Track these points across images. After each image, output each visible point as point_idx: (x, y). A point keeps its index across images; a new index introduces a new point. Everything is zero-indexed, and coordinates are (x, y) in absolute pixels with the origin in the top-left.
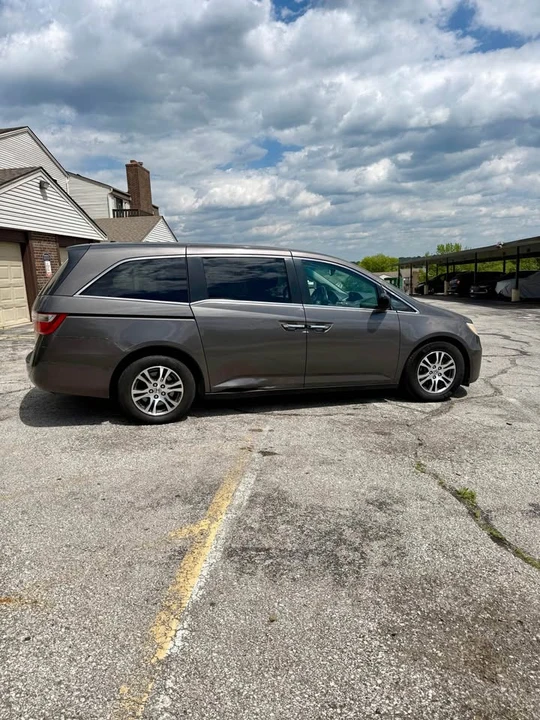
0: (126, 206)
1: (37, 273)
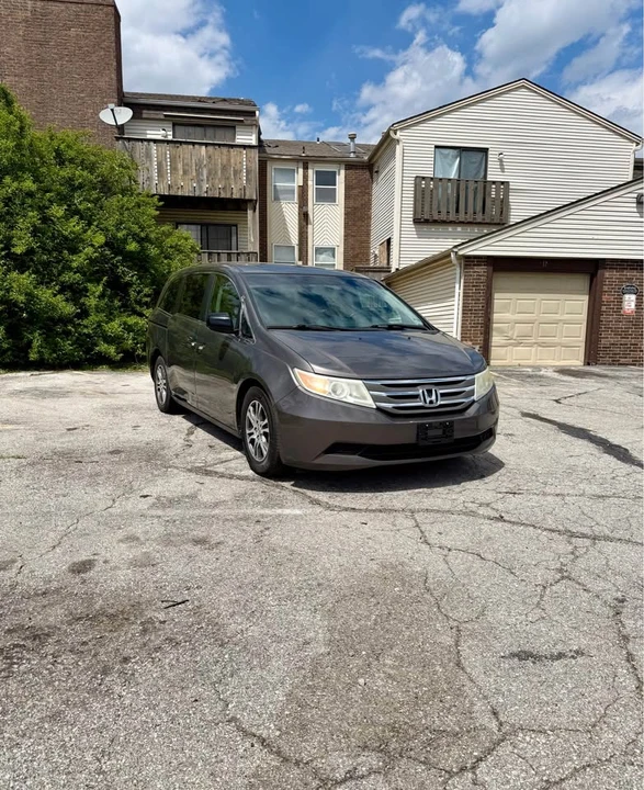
1: (604, 308)
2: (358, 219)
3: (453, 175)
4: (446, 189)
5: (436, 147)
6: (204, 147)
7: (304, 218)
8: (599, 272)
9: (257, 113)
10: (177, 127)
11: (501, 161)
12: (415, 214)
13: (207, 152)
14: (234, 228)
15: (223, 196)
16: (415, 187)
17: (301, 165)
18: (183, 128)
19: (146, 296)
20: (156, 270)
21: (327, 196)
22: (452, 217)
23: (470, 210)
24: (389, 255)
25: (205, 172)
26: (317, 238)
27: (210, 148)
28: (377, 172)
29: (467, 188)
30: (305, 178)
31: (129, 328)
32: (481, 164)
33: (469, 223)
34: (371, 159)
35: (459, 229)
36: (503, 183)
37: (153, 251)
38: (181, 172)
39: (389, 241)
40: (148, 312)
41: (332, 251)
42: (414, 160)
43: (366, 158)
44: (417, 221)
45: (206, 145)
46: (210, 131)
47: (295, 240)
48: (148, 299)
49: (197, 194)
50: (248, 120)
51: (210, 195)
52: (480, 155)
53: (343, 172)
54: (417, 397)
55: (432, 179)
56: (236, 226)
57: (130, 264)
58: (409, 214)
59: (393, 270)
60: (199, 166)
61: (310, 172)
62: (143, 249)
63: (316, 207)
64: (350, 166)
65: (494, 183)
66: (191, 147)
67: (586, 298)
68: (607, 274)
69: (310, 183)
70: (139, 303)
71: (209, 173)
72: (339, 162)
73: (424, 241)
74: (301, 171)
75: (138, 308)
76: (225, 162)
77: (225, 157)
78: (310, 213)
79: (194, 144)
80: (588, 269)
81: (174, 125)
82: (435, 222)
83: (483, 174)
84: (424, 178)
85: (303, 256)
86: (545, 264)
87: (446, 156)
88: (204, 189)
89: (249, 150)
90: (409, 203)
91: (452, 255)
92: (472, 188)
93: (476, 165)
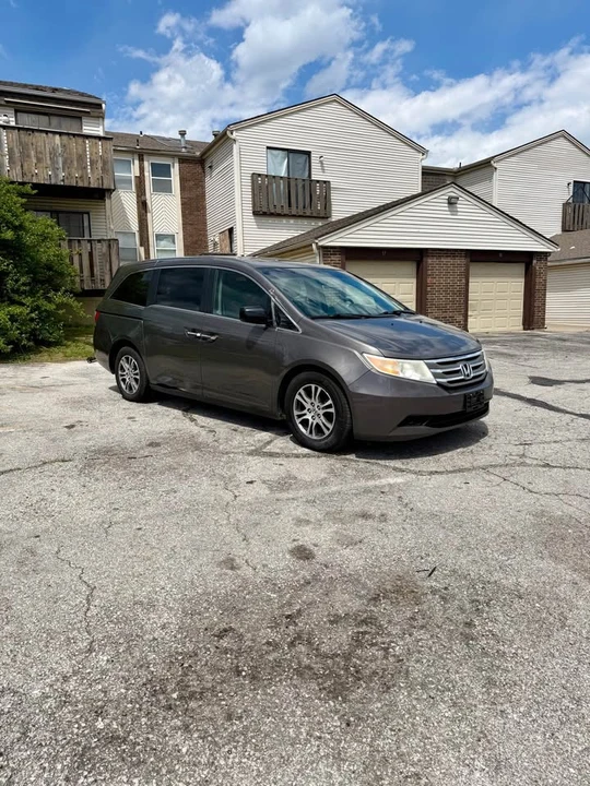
1: (429, 289)
2: (194, 209)
3: (283, 173)
4: (278, 186)
5: (268, 148)
6: (57, 137)
7: (143, 206)
8: (424, 259)
9: (103, 105)
10: (18, 114)
11: (321, 162)
12: (253, 207)
13: (61, 140)
14: (86, 216)
15: (80, 184)
16: (253, 183)
17: (136, 157)
18: (25, 115)
19: (24, 284)
20: (32, 258)
21: (163, 187)
22: (286, 211)
23: (301, 206)
24: (231, 242)
25: (60, 160)
26: (157, 225)
27: (65, 138)
28: (210, 167)
29: (297, 185)
30: (142, 169)
31: (13, 318)
32: (305, 164)
33: (300, 216)
34: (203, 154)
35: (292, 221)
36: (325, 182)
37: (28, 239)
38: (34, 161)
39: (231, 231)
40: (28, 300)
41: (172, 238)
42: (249, 159)
43: (198, 154)
44: (255, 213)
45: (60, 134)
46: (55, 120)
47: (135, 227)
48: (27, 288)
49: (53, 182)
50: (95, 112)
51: (67, 183)
52: (305, 157)
53: (177, 165)
54: (458, 371)
55: (267, 176)
56: (88, 213)
57: (5, 252)
58: (249, 207)
60: (53, 153)
61: (146, 164)
62: (19, 238)
63: (154, 197)
64: (183, 160)
65: (318, 181)
66: (44, 135)
67: (414, 281)
68: (430, 261)
69: (146, 174)
70: (17, 291)
71: (64, 163)
72: (173, 156)
73: (263, 231)
74: (137, 162)
75: (16, 297)
76: (80, 152)
77: (80, 148)
78: (148, 202)
79: (47, 132)
80: (416, 258)
81: (16, 111)
82: (272, 215)
83: (307, 173)
84: (259, 175)
85: (144, 241)
86: (384, 253)
87: (276, 157)
88: (60, 177)
89: (104, 141)
90: (248, 196)
91: (314, 246)
92: (300, 186)
93: (301, 166)
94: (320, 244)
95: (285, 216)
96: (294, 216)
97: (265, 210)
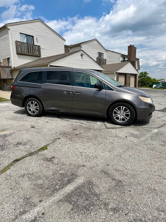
0: (126, 59)
3: (25, 41)
4: (24, 46)
5: (20, 33)
11: (37, 40)
12: (17, 52)
16: (16, 44)
23: (32, 52)
32: (32, 40)
35: (29, 57)
36: (39, 46)
39: (8, 59)
42: (14, 36)
44: (17, 54)
52: (32, 37)
55: (20, 42)
58: (15, 51)
59: (13, 67)
65: (36, 45)
73: (20, 60)
82: (23, 55)
83: (33, 43)
84: (18, 42)
87: (23, 36)
90: (15, 48)
91: (49, 65)
92: (31, 46)
93: (31, 40)
94: (50, 65)
95: (27, 55)
96: (30, 55)
97: (21, 53)
